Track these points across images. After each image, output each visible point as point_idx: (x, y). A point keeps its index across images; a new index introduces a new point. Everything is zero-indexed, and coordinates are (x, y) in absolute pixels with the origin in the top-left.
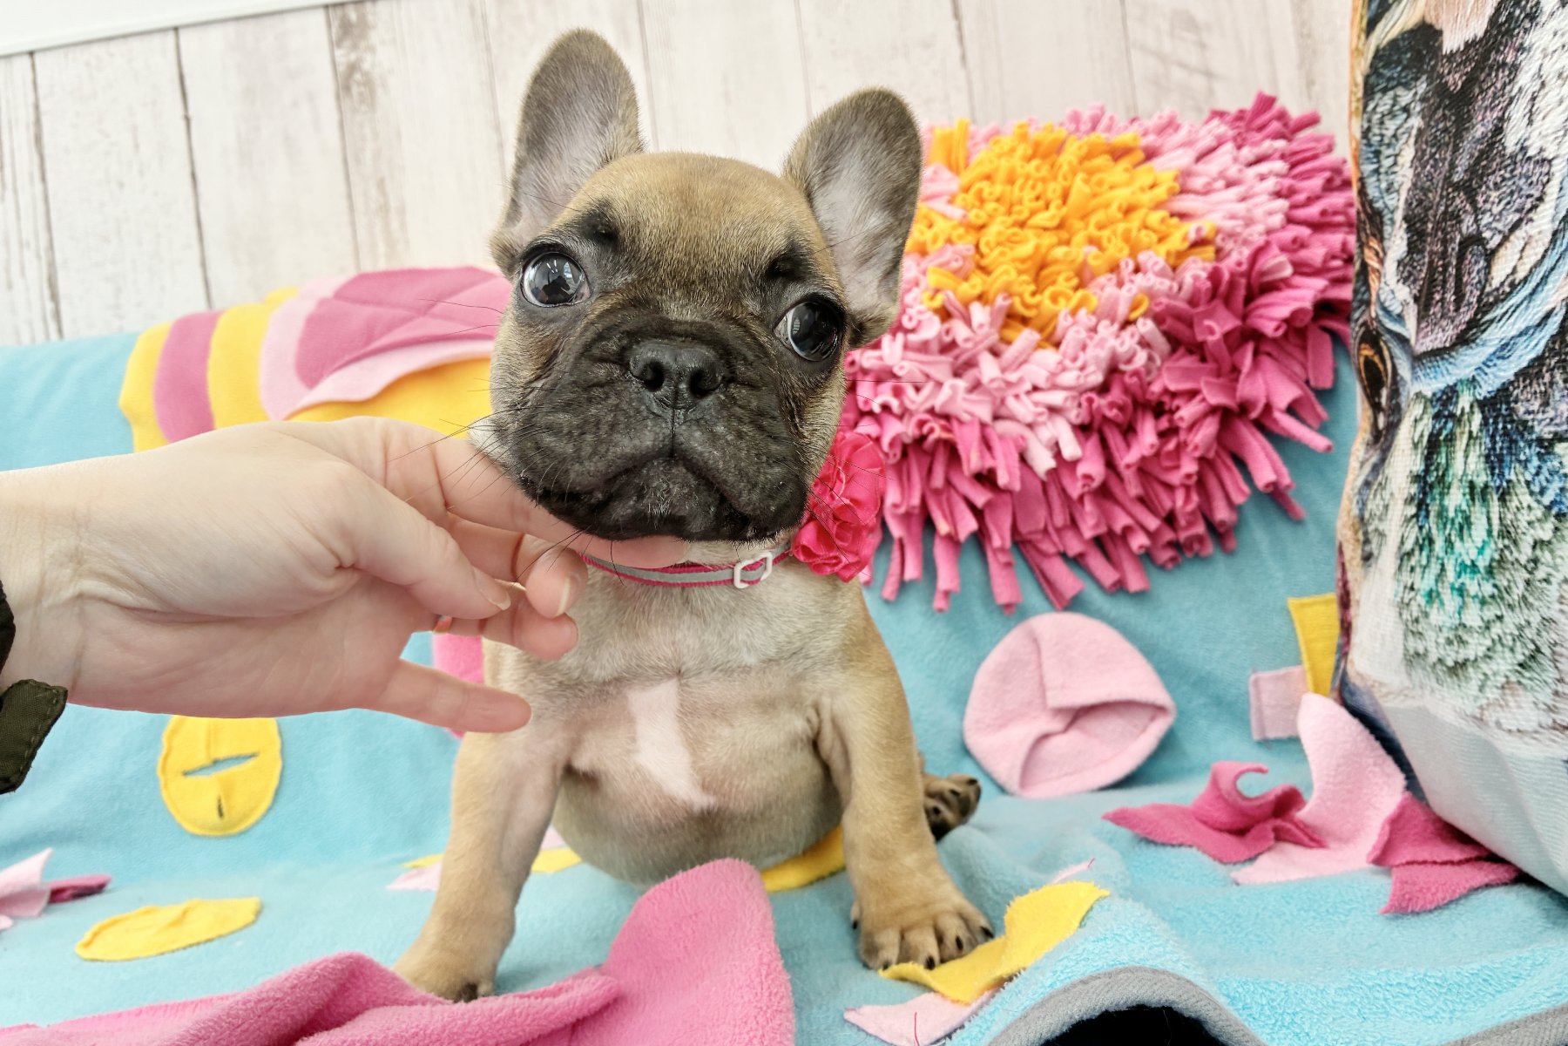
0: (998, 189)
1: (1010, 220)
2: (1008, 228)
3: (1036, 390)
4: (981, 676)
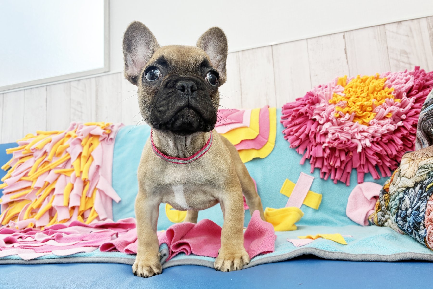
0: (354, 89)
1: (356, 96)
2: (355, 98)
3: (361, 132)
4: (350, 199)
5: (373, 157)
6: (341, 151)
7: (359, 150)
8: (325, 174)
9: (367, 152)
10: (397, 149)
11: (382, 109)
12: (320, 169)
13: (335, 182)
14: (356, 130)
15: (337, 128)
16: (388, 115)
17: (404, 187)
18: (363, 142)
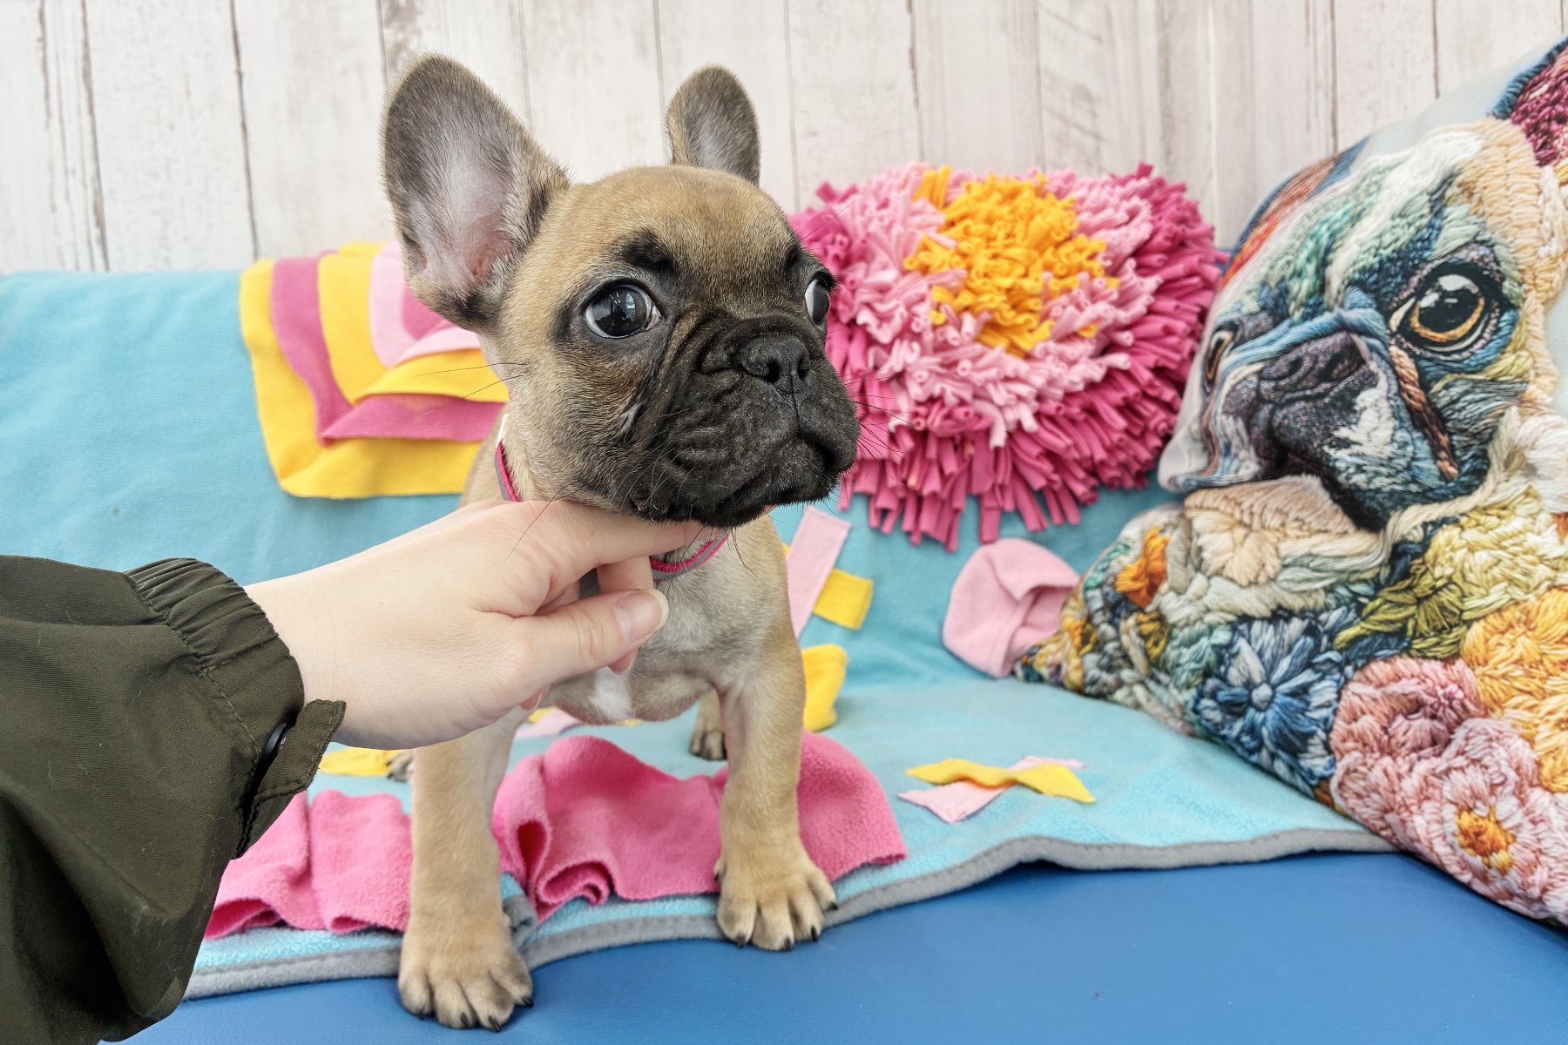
0: (981, 227)
1: (990, 253)
2: (988, 259)
3: (1007, 379)
4: (957, 592)
5: (1038, 464)
6: (941, 440)
7: (999, 439)
8: (884, 513)
9: (1018, 445)
10: (1108, 442)
11: (1071, 309)
12: (869, 497)
13: (915, 538)
14: (993, 373)
15: (933, 361)
16: (1085, 328)
17: (1229, 612)
18: (1011, 415)
